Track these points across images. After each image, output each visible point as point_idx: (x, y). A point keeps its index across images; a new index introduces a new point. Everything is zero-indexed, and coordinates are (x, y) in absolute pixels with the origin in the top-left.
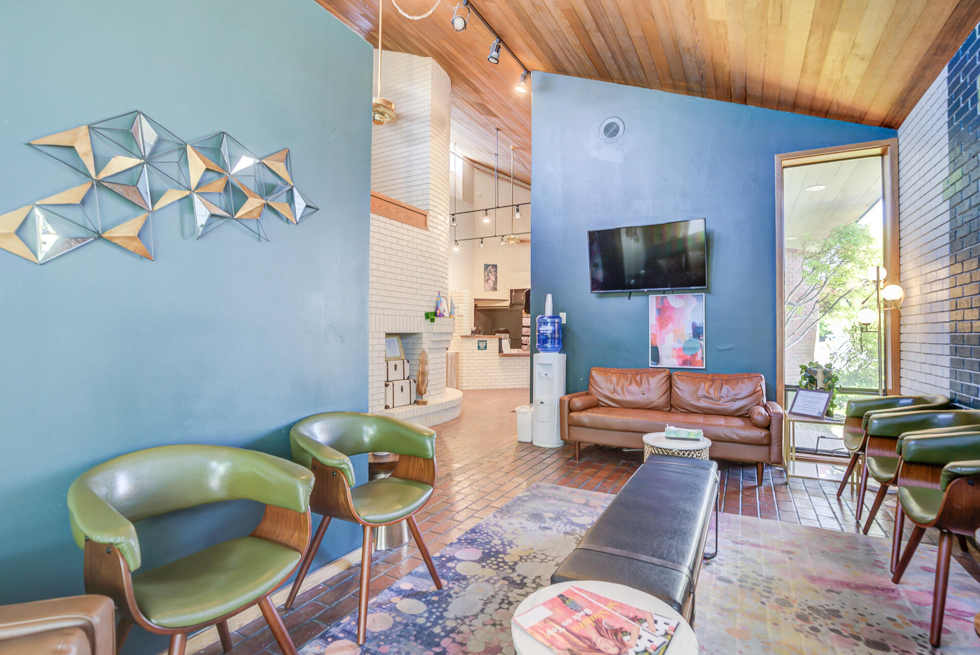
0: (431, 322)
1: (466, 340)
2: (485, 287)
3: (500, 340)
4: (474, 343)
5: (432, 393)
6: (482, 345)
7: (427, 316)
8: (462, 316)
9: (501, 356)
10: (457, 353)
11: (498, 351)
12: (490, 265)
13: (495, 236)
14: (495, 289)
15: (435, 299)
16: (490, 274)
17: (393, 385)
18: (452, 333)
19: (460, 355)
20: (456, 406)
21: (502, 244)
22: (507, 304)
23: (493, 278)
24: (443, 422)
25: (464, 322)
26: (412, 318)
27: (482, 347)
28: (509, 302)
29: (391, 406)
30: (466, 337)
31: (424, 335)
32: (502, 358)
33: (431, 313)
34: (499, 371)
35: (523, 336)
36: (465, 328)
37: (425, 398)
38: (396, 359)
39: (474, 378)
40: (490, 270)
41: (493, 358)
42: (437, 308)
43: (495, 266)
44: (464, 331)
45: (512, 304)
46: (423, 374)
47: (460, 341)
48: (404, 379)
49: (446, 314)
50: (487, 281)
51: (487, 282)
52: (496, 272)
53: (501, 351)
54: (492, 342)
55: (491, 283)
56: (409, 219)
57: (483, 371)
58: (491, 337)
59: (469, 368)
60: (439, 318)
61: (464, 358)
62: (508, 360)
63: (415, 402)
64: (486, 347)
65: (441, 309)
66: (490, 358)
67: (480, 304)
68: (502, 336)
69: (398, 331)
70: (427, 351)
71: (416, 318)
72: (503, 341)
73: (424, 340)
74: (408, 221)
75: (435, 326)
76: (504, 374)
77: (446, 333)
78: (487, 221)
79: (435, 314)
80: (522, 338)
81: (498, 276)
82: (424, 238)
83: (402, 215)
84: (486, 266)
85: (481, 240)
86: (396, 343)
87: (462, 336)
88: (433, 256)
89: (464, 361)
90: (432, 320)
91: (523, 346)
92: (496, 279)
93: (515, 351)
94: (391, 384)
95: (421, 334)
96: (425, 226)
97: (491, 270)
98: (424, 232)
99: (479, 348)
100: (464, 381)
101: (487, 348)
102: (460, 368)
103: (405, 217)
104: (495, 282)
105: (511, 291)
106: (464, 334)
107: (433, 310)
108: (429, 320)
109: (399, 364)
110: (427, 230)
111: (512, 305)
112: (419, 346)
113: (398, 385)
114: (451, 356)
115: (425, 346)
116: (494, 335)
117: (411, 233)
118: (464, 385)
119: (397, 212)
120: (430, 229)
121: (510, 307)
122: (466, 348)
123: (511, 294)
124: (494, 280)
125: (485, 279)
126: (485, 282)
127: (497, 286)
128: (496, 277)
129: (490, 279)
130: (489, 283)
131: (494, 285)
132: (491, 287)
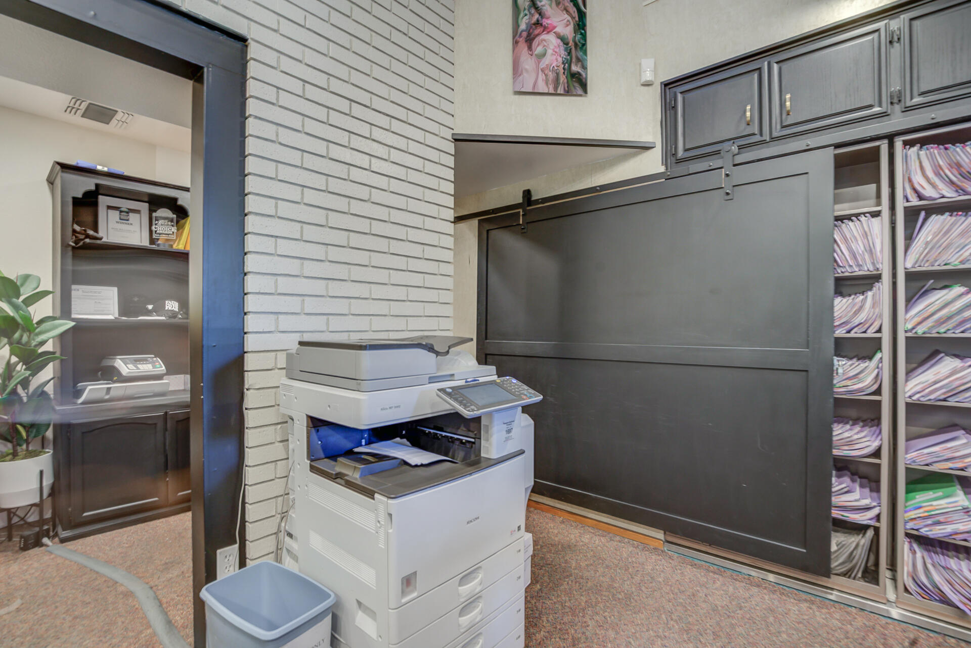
2: (516, 70)
14: (575, 81)
23: (561, 23)
28: (660, 153)
50: (527, 38)
51: (530, 40)
55: (551, 50)
92: (581, 25)
104: (577, 46)
123: (669, 108)
124: (568, 31)
125: (516, 25)
126: (516, 43)
127: (584, 68)
128: (582, 15)
129: (547, 29)
130: (539, 50)
131: (568, 63)
132: (551, 76)
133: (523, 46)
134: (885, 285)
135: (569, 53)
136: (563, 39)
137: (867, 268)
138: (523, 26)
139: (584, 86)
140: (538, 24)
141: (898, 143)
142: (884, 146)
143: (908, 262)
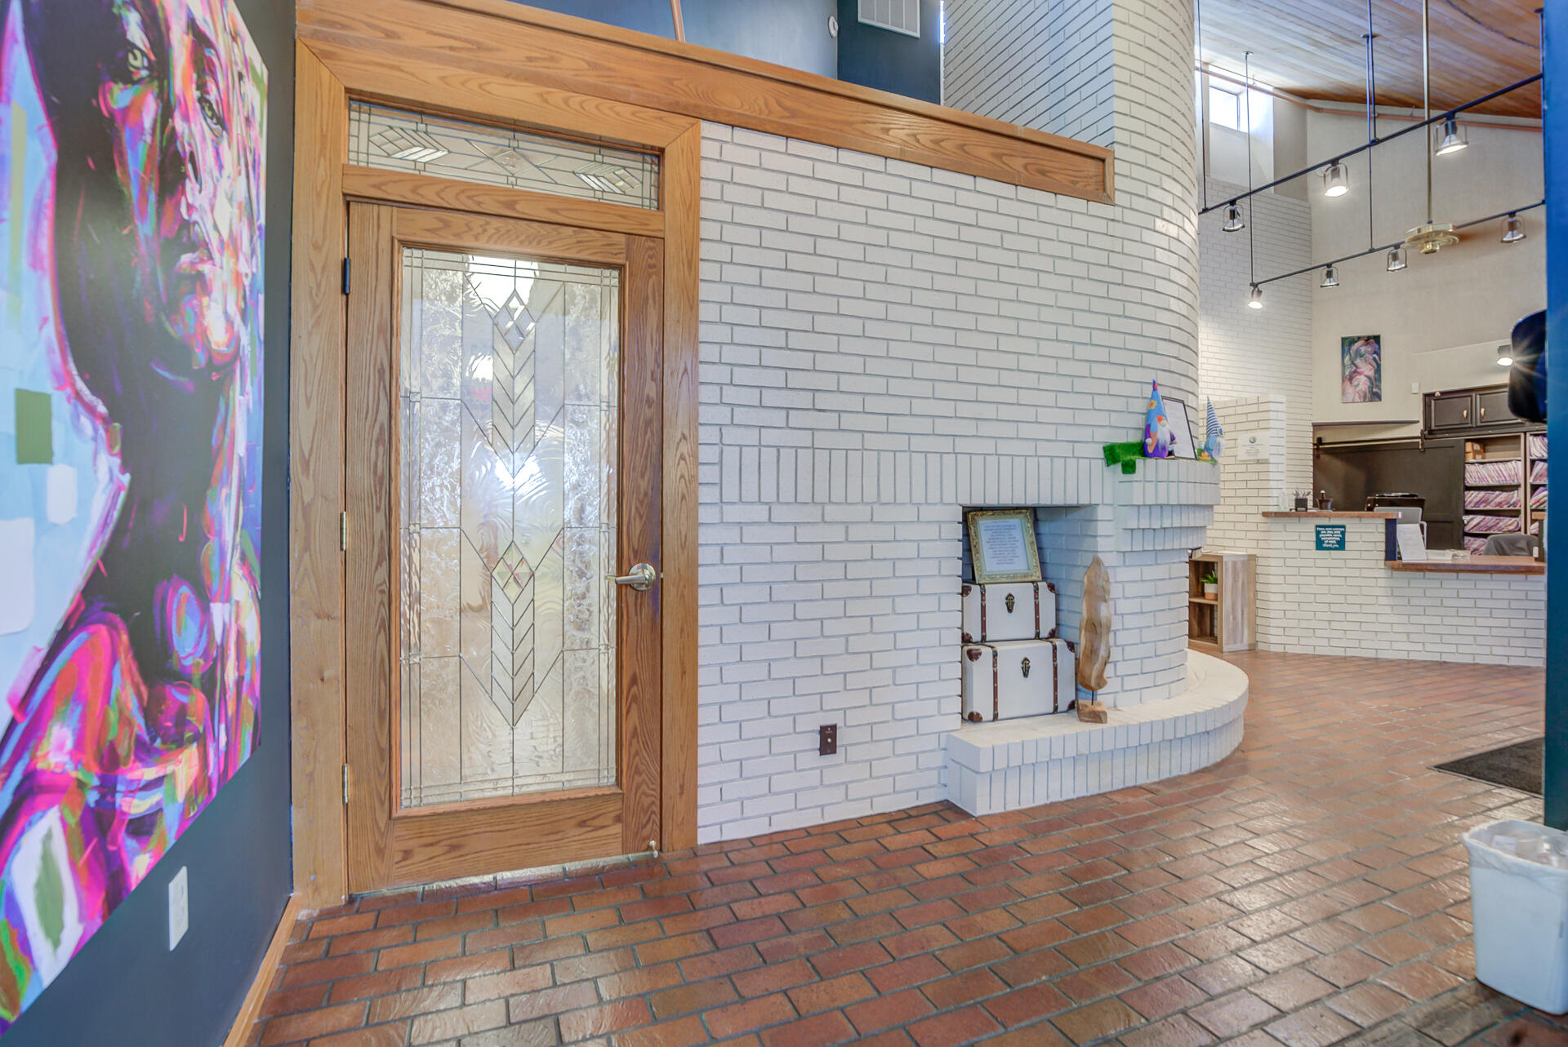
0: (1125, 472)
1: (1277, 525)
2: (1344, 393)
3: (1391, 525)
4: (1306, 530)
5: (1130, 683)
6: (1330, 538)
7: (1112, 454)
8: (1266, 462)
9: (1394, 569)
10: (1253, 558)
11: (1382, 555)
12: (1359, 338)
13: (1372, 251)
14: (1375, 395)
15: (1140, 406)
16: (1358, 361)
17: (995, 655)
18: (1211, 507)
19: (1261, 562)
20: (1216, 730)
21: (1396, 266)
22: (1416, 430)
23: (1367, 370)
24: (1165, 776)
25: (1272, 476)
26: (1059, 463)
27: (1330, 542)
28: (1420, 426)
29: (987, 714)
30: (1278, 515)
31: (1102, 513)
32: (1396, 574)
33: (1128, 447)
34: (1388, 610)
35: (1468, 512)
36: (1275, 493)
37: (1104, 699)
38: (1013, 579)
39: (1304, 624)
40: (1358, 351)
41: (1365, 573)
42: (1147, 432)
43: (1377, 339)
44: (1273, 501)
45: (1431, 432)
46: (1095, 627)
47: (1262, 527)
48: (1037, 637)
49: (1183, 448)
50: (1349, 378)
51: (1351, 379)
52: (1377, 352)
53: (1392, 552)
54: (1365, 531)
55: (1362, 382)
56: (1043, 173)
57: (1334, 608)
58: (1360, 517)
59: (1289, 598)
60: (1151, 462)
61: (1273, 570)
62: (1418, 581)
63: (1072, 706)
64: (1341, 544)
65: (1162, 433)
66: (1356, 573)
67: (1329, 437)
68: (1398, 513)
69: (1019, 501)
70: (1108, 559)
71: (1072, 462)
72: (1400, 527)
73: (1102, 528)
74: (1039, 180)
75: (1137, 487)
76: (1405, 619)
77: (1194, 505)
78: (1336, 191)
79: (1142, 450)
80: (1466, 518)
81: (1383, 364)
82: (1101, 226)
83: (1018, 163)
84: (1348, 343)
85: (1325, 270)
86: (1017, 534)
87: (1265, 514)
88: (1130, 279)
89: (1272, 579)
90: (1129, 468)
91: (1467, 539)
92: (1378, 370)
93: (1445, 556)
94: (986, 652)
95: (1091, 507)
96: (1101, 192)
97: (1363, 349)
98: (1095, 208)
99: (1320, 545)
100: (1272, 631)
101: (1347, 545)
102: (1260, 596)
103: (1025, 167)
104: (1376, 380)
105: (1428, 397)
106: (1272, 509)
107: (1135, 438)
108: (1119, 467)
109: (1023, 594)
110: (1109, 201)
111: (1429, 432)
112: (1087, 544)
113: (1012, 656)
114: (1234, 563)
115: (1102, 544)
116: (1370, 509)
117: (1045, 214)
118: (1272, 639)
119: (999, 156)
120: (1119, 198)
121: (1423, 437)
122: (1280, 545)
123: (1427, 406)
124: (1371, 373)
125: (1343, 373)
126: (1343, 381)
127: (1380, 389)
128: (1379, 366)
129: (1360, 374)
130: (1355, 383)
131: (1371, 388)
132: (1362, 394)
133: (1347, 383)
134: (1522, 489)
135: (1372, 384)
136: (1369, 378)
137: (1516, 483)
138: (1347, 373)
139: (1380, 398)
140: (1355, 372)
141: (1528, 434)
142: (1522, 435)
143: (1530, 480)
